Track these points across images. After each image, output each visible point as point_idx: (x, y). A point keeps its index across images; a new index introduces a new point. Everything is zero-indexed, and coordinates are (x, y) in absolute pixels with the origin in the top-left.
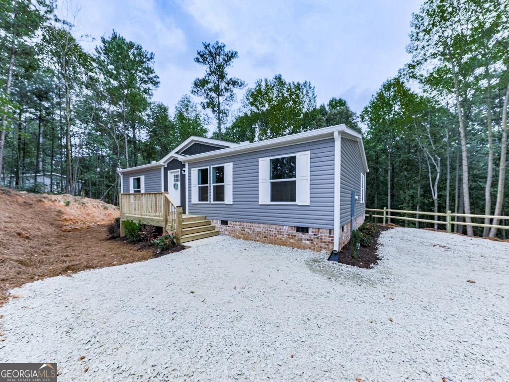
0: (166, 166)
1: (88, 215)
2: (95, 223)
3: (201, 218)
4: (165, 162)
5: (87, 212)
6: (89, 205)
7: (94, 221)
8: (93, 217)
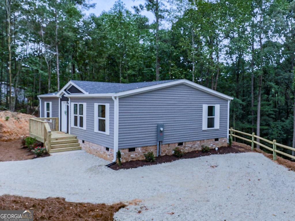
0: (61, 98)
1: (21, 128)
2: (25, 135)
3: (72, 138)
4: (60, 95)
5: (20, 126)
6: (23, 120)
7: (25, 133)
8: (24, 130)
